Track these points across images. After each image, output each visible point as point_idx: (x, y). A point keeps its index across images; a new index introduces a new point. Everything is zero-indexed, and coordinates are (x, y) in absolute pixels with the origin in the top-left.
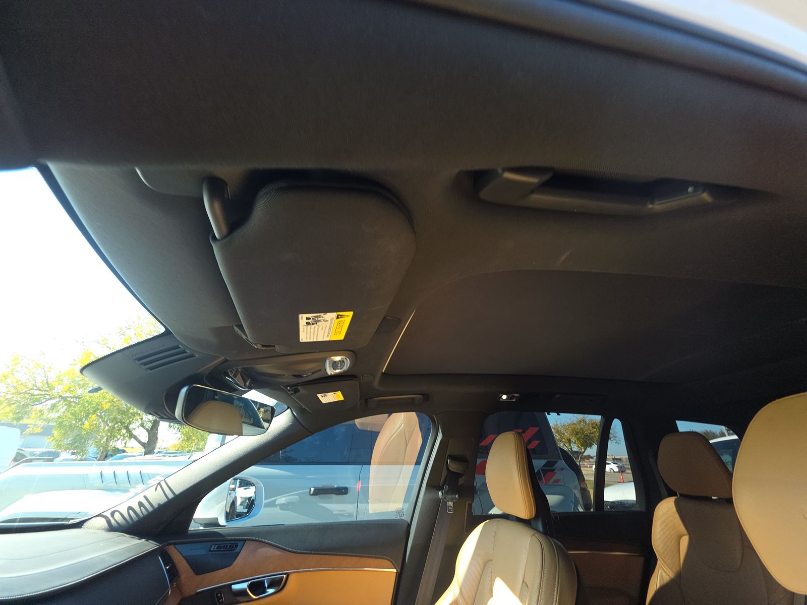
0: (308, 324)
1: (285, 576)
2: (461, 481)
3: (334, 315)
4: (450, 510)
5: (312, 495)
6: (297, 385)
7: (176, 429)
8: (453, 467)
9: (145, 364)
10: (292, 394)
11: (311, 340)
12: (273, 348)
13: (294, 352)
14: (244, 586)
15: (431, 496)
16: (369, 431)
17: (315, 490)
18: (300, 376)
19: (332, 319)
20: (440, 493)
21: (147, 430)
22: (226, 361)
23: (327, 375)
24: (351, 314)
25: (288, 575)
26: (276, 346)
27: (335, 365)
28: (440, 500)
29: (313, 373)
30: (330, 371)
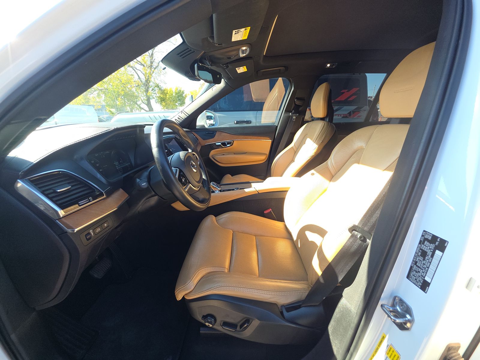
0: (235, 34)
1: (232, 141)
2: (301, 109)
3: (244, 29)
4: (294, 120)
5: (236, 124)
6: (227, 63)
7: (159, 103)
8: (298, 102)
9: (181, 56)
10: (226, 68)
11: (236, 40)
12: (221, 45)
13: (229, 46)
14: (220, 144)
15: (287, 115)
16: (260, 102)
17: (237, 122)
18: (230, 58)
19: (243, 31)
20: (291, 113)
21: (146, 105)
22: (205, 53)
23: (240, 58)
24: (249, 28)
25: (233, 141)
26: (223, 44)
27: (243, 52)
28: (290, 116)
29: (235, 56)
30: (242, 55)
